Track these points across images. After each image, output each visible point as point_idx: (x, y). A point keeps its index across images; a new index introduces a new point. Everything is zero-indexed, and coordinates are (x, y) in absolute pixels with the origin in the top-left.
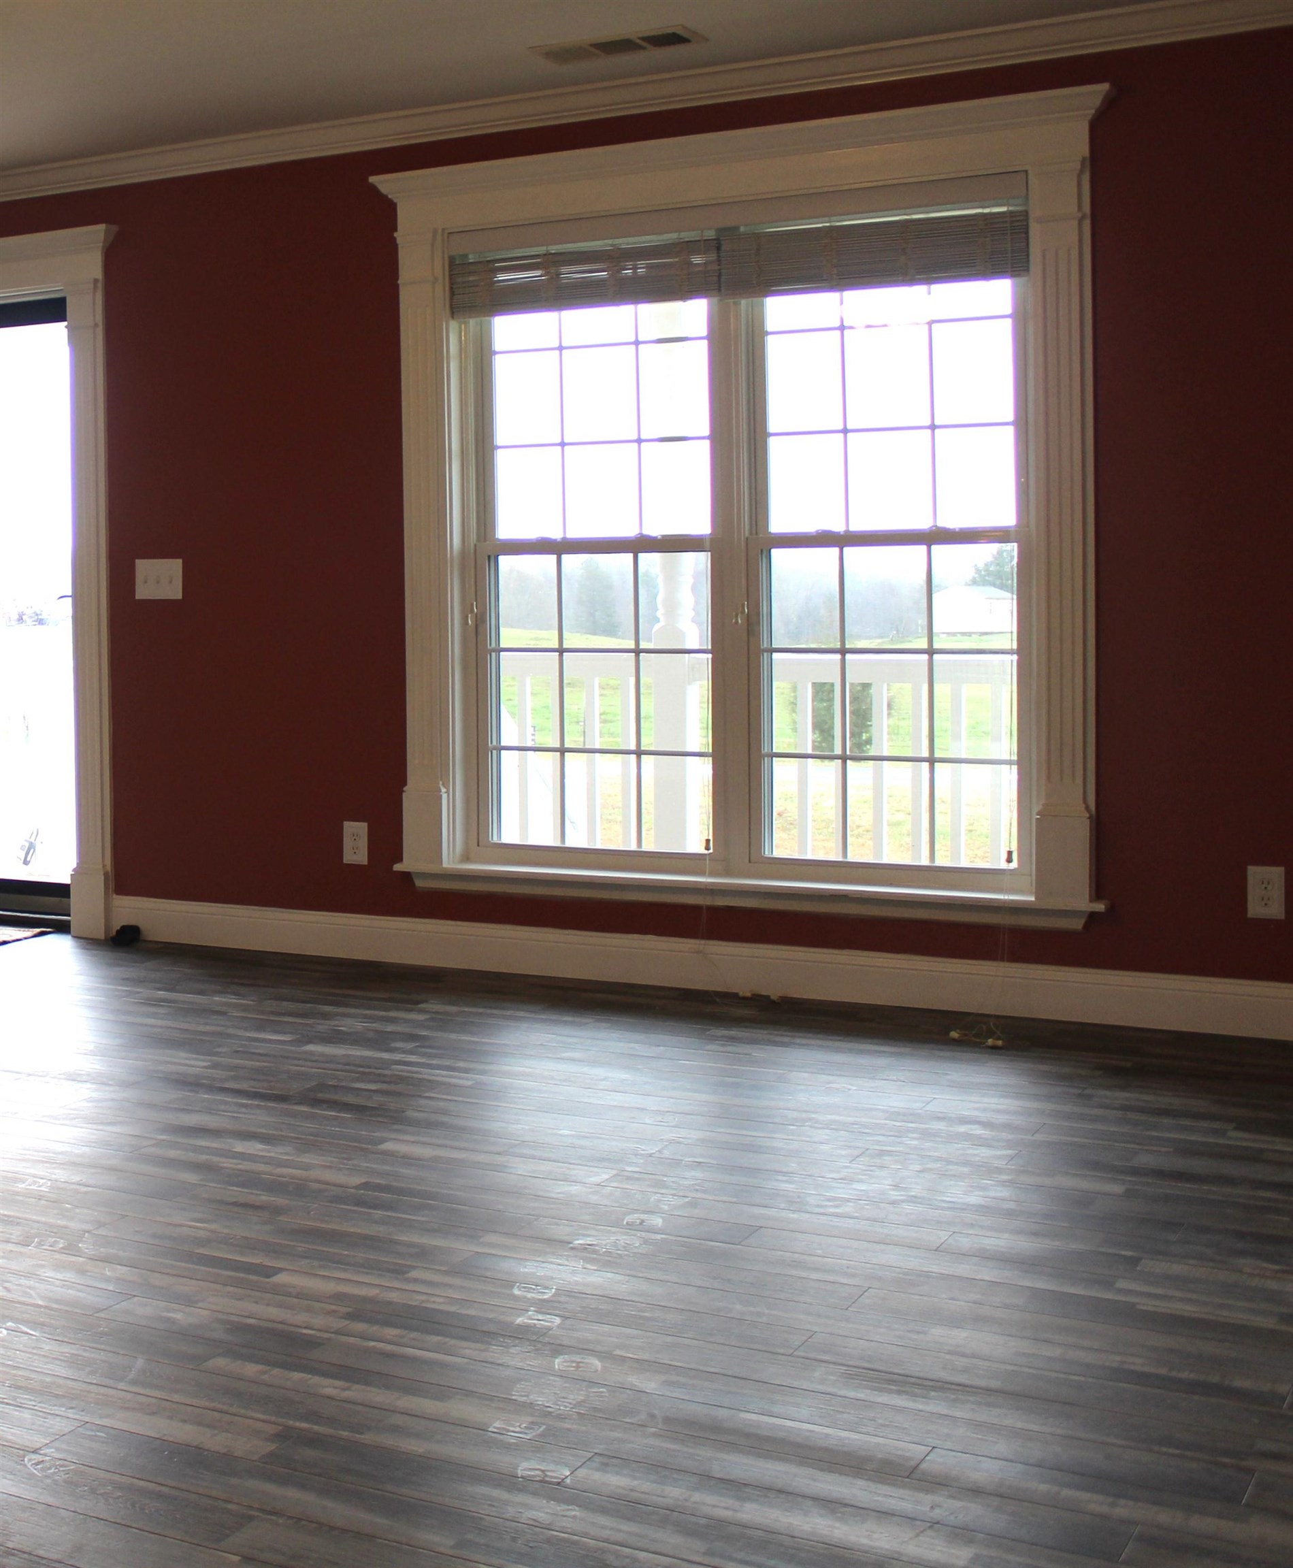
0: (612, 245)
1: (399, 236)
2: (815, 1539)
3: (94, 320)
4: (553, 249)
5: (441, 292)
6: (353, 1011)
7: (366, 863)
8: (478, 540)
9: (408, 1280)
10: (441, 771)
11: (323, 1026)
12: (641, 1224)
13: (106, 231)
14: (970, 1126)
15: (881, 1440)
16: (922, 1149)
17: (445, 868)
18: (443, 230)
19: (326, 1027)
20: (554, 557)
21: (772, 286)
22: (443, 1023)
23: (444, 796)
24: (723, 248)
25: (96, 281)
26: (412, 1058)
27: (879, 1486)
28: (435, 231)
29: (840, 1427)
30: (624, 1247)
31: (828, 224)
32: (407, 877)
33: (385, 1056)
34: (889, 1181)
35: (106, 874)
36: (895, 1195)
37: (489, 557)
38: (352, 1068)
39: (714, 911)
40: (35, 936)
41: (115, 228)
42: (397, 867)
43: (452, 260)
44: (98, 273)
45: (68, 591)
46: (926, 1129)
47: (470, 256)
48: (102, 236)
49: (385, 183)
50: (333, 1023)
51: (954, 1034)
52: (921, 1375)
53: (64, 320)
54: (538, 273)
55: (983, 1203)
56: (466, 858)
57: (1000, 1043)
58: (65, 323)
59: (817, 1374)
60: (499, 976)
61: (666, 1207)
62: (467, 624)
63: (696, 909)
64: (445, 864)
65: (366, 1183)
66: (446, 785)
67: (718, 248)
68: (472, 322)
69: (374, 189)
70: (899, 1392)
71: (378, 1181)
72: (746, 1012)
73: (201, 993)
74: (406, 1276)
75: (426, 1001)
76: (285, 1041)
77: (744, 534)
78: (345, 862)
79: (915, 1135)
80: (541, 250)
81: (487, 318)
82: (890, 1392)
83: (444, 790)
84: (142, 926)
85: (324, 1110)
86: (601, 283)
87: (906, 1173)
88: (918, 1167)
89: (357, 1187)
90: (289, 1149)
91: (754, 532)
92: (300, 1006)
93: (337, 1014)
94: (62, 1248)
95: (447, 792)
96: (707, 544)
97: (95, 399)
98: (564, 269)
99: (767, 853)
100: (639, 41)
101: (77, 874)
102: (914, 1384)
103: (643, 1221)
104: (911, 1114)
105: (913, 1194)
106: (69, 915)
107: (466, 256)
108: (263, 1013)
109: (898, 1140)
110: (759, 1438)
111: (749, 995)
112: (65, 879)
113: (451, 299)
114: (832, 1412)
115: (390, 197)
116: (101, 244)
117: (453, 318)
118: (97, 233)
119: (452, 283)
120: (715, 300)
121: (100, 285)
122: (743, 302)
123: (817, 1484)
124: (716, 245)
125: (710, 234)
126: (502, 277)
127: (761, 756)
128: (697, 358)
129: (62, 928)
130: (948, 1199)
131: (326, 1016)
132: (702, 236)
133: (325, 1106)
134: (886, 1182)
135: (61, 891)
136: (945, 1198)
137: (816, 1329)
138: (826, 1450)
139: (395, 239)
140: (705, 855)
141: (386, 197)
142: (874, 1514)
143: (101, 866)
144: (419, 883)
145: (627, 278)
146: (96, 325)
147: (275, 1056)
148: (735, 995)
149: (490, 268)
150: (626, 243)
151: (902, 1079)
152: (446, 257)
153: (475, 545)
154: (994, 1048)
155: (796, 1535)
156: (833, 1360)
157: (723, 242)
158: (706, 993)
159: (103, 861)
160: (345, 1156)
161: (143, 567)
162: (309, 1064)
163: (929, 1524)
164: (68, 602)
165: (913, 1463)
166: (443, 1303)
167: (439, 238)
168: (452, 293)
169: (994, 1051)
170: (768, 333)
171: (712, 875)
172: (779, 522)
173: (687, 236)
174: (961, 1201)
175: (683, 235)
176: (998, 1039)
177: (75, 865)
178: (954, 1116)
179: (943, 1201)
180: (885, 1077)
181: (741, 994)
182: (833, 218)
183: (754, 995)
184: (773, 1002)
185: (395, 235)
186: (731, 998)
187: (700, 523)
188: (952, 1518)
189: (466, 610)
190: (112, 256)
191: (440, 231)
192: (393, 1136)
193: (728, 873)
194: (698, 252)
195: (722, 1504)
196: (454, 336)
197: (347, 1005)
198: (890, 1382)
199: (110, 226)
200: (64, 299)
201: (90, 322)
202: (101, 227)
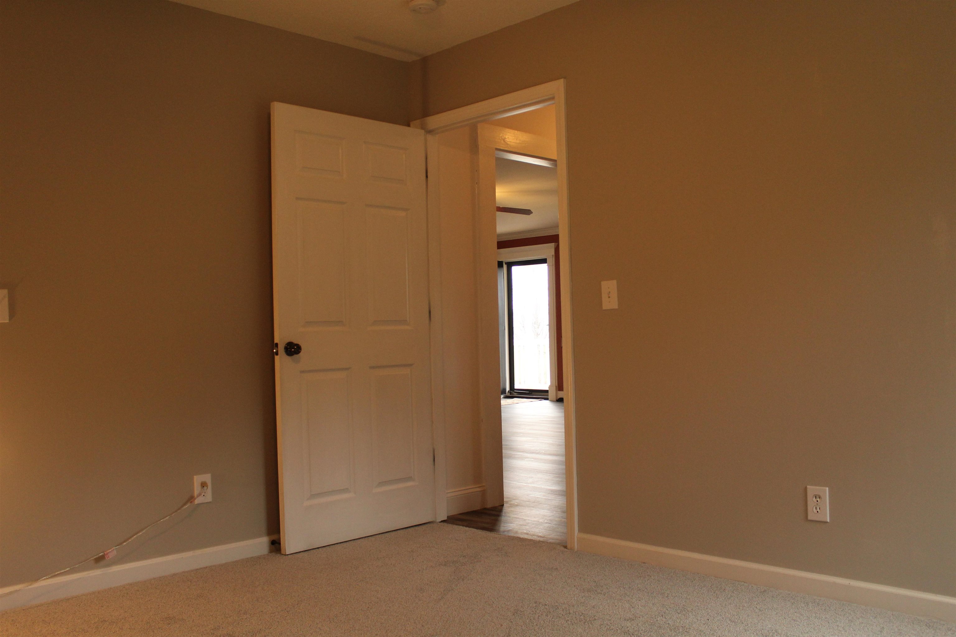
25: (553, 255)
35: (556, 387)
40: (539, 401)
48: (554, 245)
53: (546, 263)
58: (546, 264)
97: (553, 274)
101: (550, 387)
106: (548, 396)
112: (547, 389)
121: (554, 256)
129: (547, 399)
135: (546, 391)
143: (555, 385)
164: (548, 326)
190: (556, 250)
199: (555, 243)
200: (546, 259)
201: (552, 264)
202: (554, 243)
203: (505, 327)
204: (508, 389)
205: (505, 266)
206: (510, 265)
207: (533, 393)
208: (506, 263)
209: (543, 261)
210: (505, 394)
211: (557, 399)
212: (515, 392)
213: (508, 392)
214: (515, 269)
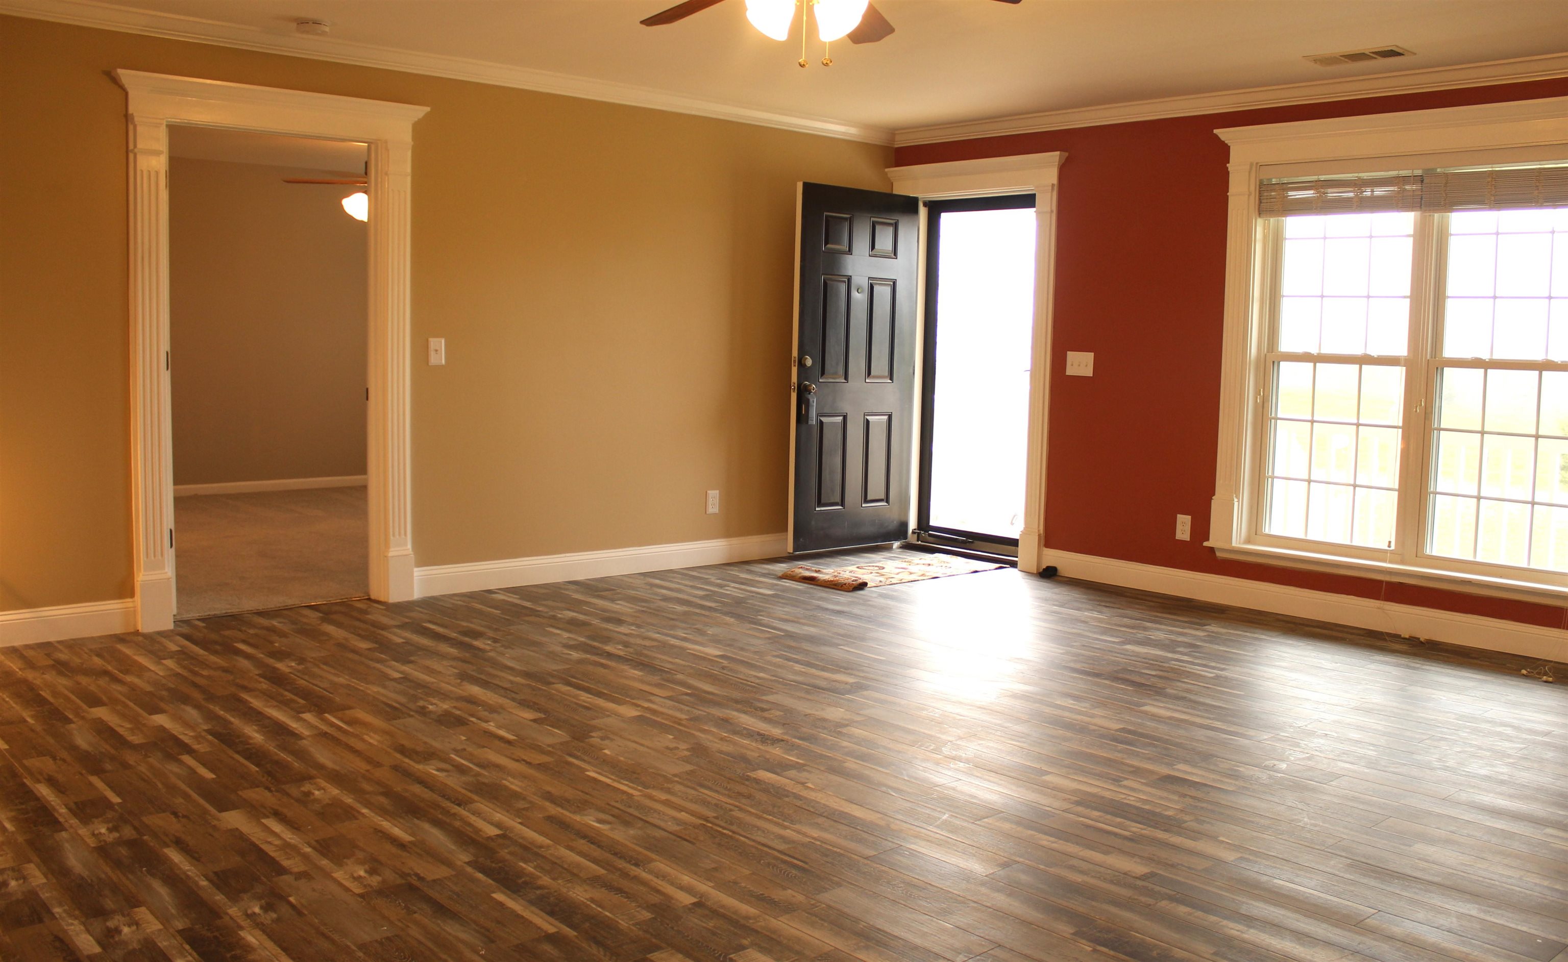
0: (1357, 177)
1: (1230, 167)
2: (1281, 953)
3: (1051, 208)
4: (1323, 178)
5: (1254, 200)
6: (1163, 627)
7: (1189, 540)
8: (1268, 352)
9: (1120, 786)
10: (1236, 489)
11: (1141, 635)
12: (1273, 766)
13: (1060, 156)
14: (1504, 728)
15: (1350, 903)
16: (1467, 739)
17: (1233, 547)
18: (1257, 163)
19: (1142, 635)
20: (1312, 364)
21: (1454, 206)
22: (1213, 638)
23: (1236, 504)
24: (1425, 181)
25: (1053, 185)
26: (1185, 658)
27: (1335, 929)
28: (1251, 164)
29: (1330, 893)
30: (1256, 779)
31: (1491, 169)
32: (1212, 550)
33: (1170, 655)
34: (1437, 756)
35: (1039, 535)
36: (1436, 764)
37: (1273, 362)
38: (1147, 661)
39: (1390, 584)
40: (996, 569)
41: (1066, 154)
42: (1206, 544)
43: (1261, 184)
44: (1055, 180)
45: (1029, 367)
46: (1477, 727)
47: (1273, 180)
48: (1057, 159)
49: (1223, 134)
50: (1147, 633)
51: (1524, 672)
52: (1395, 870)
53: (1034, 207)
54: (1312, 192)
55: (1488, 774)
56: (1248, 541)
57: (1551, 679)
58: (1034, 210)
59: (1332, 863)
60: (1260, 613)
61: (1293, 759)
62: (1257, 401)
63: (1380, 582)
64: (1234, 544)
65: (1123, 729)
66: (1238, 497)
67: (1422, 181)
68: (1272, 220)
69: (1216, 137)
70: (1375, 878)
71: (1130, 728)
72: (1405, 647)
73: (1078, 609)
74: (1120, 783)
75: (1209, 625)
76: (1114, 642)
77: (1426, 357)
78: (1177, 538)
79: (1467, 730)
80: (1314, 178)
81: (1284, 218)
82: (1370, 877)
83: (1236, 500)
84: (1059, 568)
85: (1119, 684)
86: (1349, 200)
87: (1450, 752)
88: (1459, 749)
89: (1117, 730)
90: (1087, 705)
91: (1434, 356)
92: (1133, 621)
93: (1152, 628)
94: (932, 749)
95: (1238, 501)
96: (1403, 362)
97: (1049, 255)
98: (1329, 190)
99: (1428, 552)
100: (1371, 55)
101: (1023, 533)
102: (1388, 874)
103: (1275, 765)
104: (1472, 718)
105: (1447, 765)
106: (1017, 557)
107: (1270, 180)
108: (1109, 624)
109: (1456, 732)
110: (1277, 894)
111: (1407, 636)
112: (1016, 536)
113: (1259, 206)
114: (1329, 885)
115: (1226, 142)
116: (1057, 163)
117: (1260, 217)
118: (1053, 158)
119: (1260, 196)
120: (1418, 213)
121: (1056, 188)
122: (1436, 215)
123: (1299, 924)
124: (1421, 179)
125: (1418, 172)
126: (1290, 193)
127: (1427, 494)
128: (1406, 248)
129: (1014, 565)
130: (1468, 770)
131: (1145, 629)
132: (1413, 173)
133: (1120, 682)
134: (1434, 756)
135: (1014, 542)
136: (1465, 769)
137: (1345, 837)
138: (1315, 905)
139: (1227, 168)
140: (1388, 550)
141: (1224, 142)
142: (1321, 943)
143: (1037, 531)
144: (1218, 554)
145: (1367, 197)
146: (1052, 211)
147: (1105, 650)
148: (1398, 636)
149: (1285, 187)
150: (1365, 175)
151: (1478, 696)
152: (1258, 180)
153: (1266, 355)
154: (1546, 682)
155: (1269, 949)
156: (1347, 856)
157: (1424, 178)
158: (1381, 633)
159: (1038, 527)
160: (1118, 711)
161: (1072, 356)
162: (1122, 656)
163: (1351, 952)
164: (1029, 373)
165: (1362, 918)
166: (1133, 800)
167: (1254, 169)
168: (1260, 202)
169: (1545, 684)
170: (1451, 235)
171: (1391, 562)
172: (1450, 351)
173: (1403, 173)
174: (1475, 772)
175: (1401, 172)
176: (1550, 677)
177: (1022, 529)
178: (1499, 721)
179: (1464, 771)
180: (1468, 694)
181: (1402, 636)
182: (1494, 166)
183: (1410, 637)
184: (1421, 642)
185: (1228, 165)
186: (1396, 637)
187: (1401, 349)
188: (1368, 951)
189: (1257, 393)
190: (1064, 170)
191: (1255, 164)
192: (1151, 702)
193: (1402, 562)
194: (1409, 183)
195: (1237, 928)
196: (1260, 228)
197: (1161, 623)
198: (1373, 871)
199: (1063, 153)
200: (1035, 195)
201: (1049, 209)
202: (1058, 153)
203: (914, 367)
204: (912, 524)
205: (923, 212)
206: (936, 208)
207: (977, 543)
208: (925, 204)
209: (1026, 201)
210: (906, 537)
211: (1041, 570)
212: (930, 535)
213: (913, 533)
214: (947, 219)
